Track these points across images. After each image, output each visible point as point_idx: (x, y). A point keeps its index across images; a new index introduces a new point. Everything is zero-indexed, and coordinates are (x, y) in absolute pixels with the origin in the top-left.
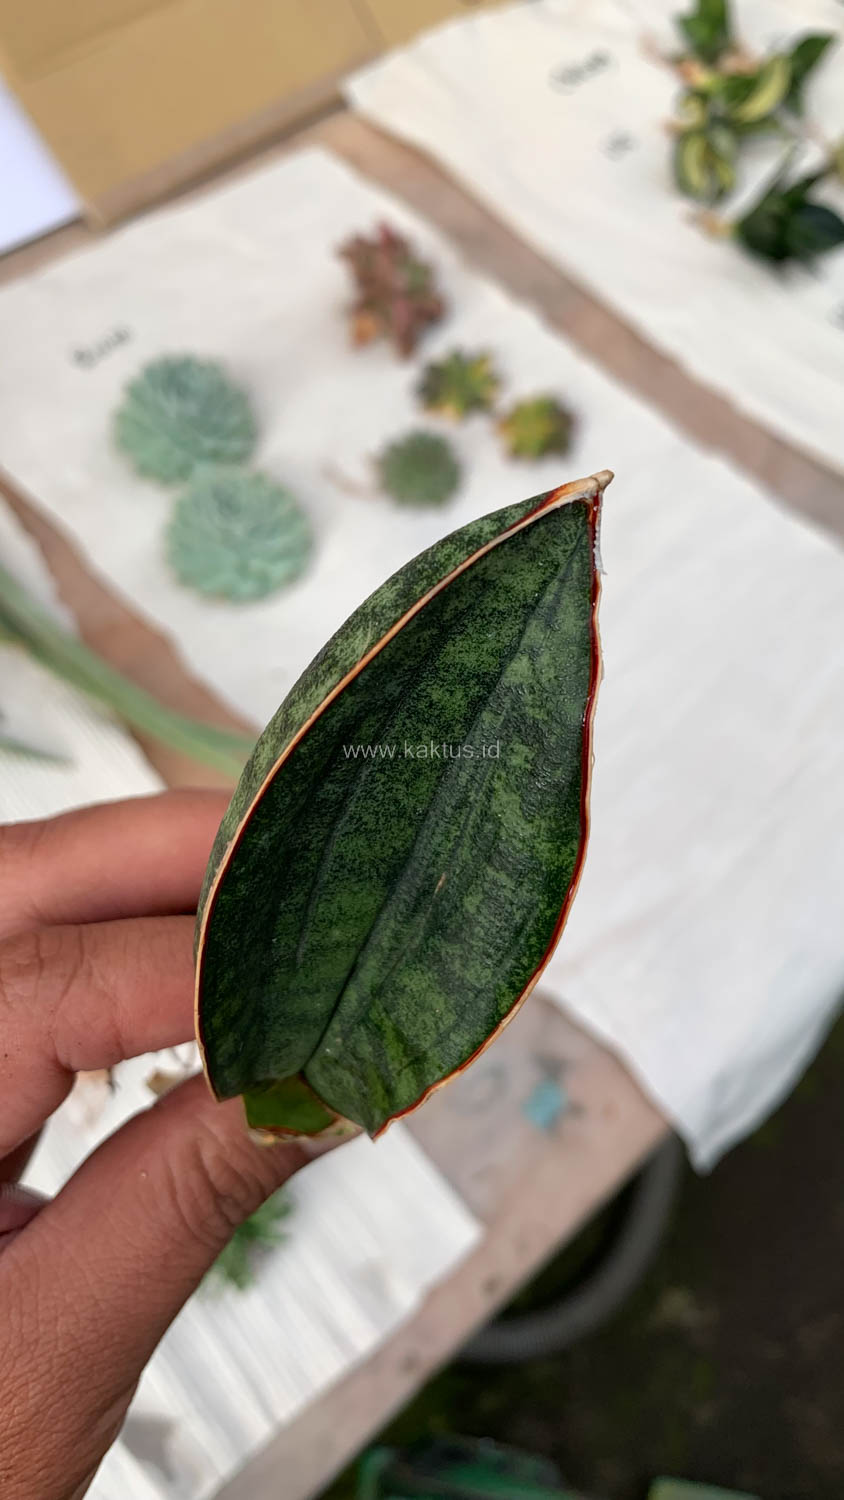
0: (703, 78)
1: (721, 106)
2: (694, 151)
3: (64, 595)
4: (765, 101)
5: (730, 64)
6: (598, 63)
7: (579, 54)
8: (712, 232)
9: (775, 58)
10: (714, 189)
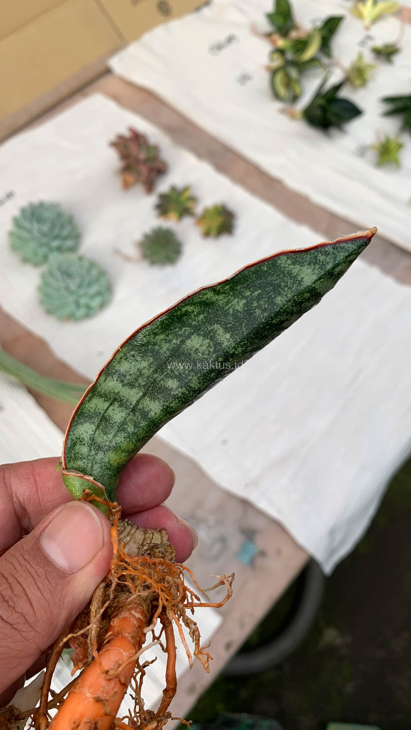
0: (281, 43)
1: (290, 56)
2: (279, 77)
4: (312, 51)
5: (294, 34)
6: (230, 39)
7: (222, 37)
8: (292, 116)
9: (315, 30)
10: (291, 96)
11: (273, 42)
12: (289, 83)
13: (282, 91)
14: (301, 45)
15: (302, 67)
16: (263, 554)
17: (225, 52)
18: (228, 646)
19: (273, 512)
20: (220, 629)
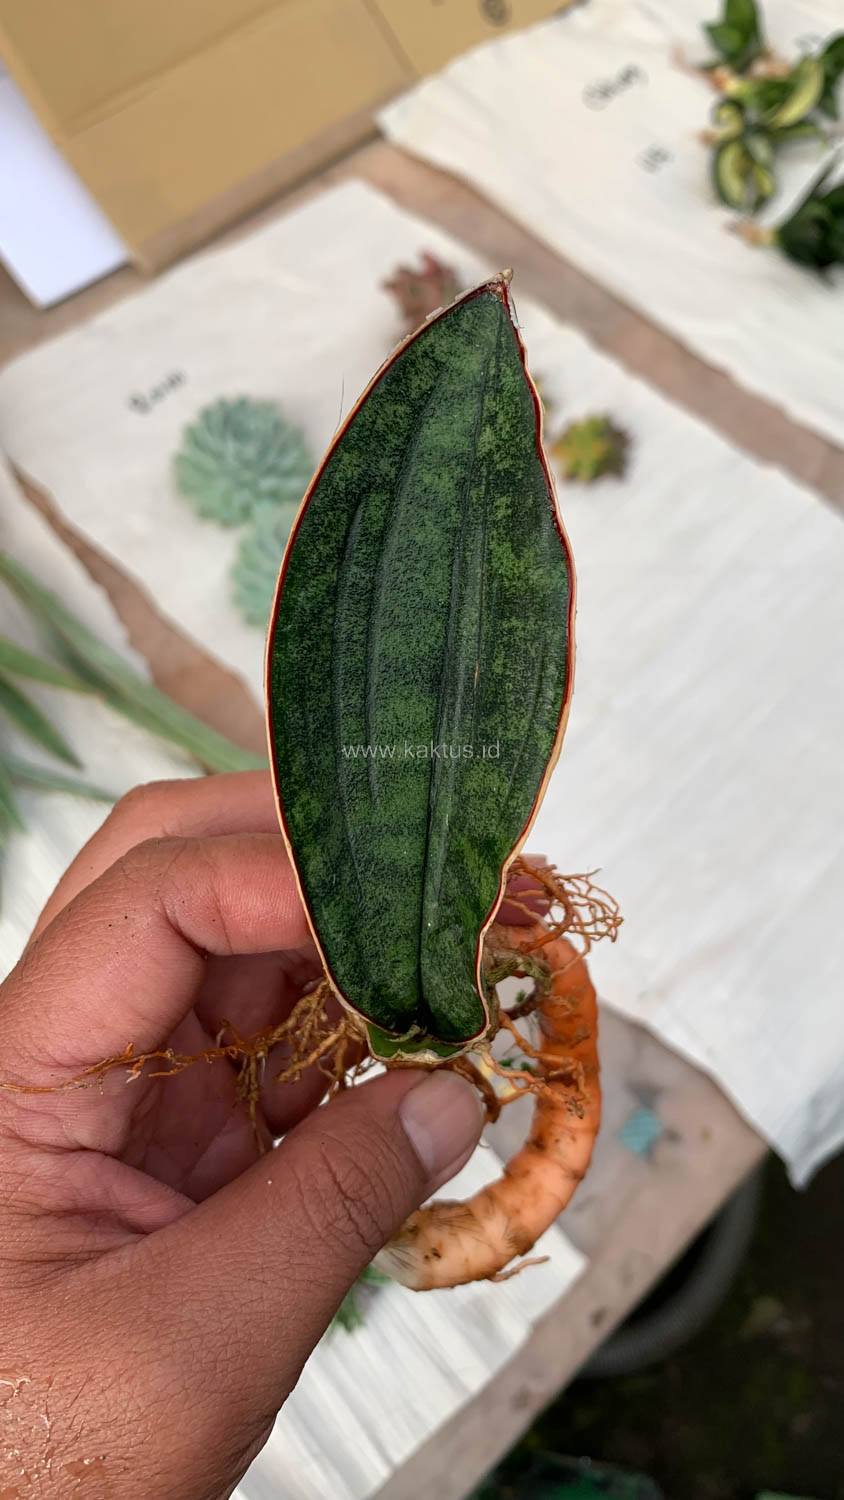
0: (734, 86)
1: (753, 115)
2: (730, 157)
3: (135, 642)
4: (801, 104)
5: (761, 69)
6: (629, 76)
7: (610, 71)
8: (754, 240)
9: (806, 59)
10: (753, 197)
11: (718, 85)
12: (749, 167)
13: (734, 186)
14: (779, 91)
15: (780, 137)
16: (673, 1136)
17: (616, 103)
18: (597, 1318)
19: (696, 1053)
20: (580, 1284)
